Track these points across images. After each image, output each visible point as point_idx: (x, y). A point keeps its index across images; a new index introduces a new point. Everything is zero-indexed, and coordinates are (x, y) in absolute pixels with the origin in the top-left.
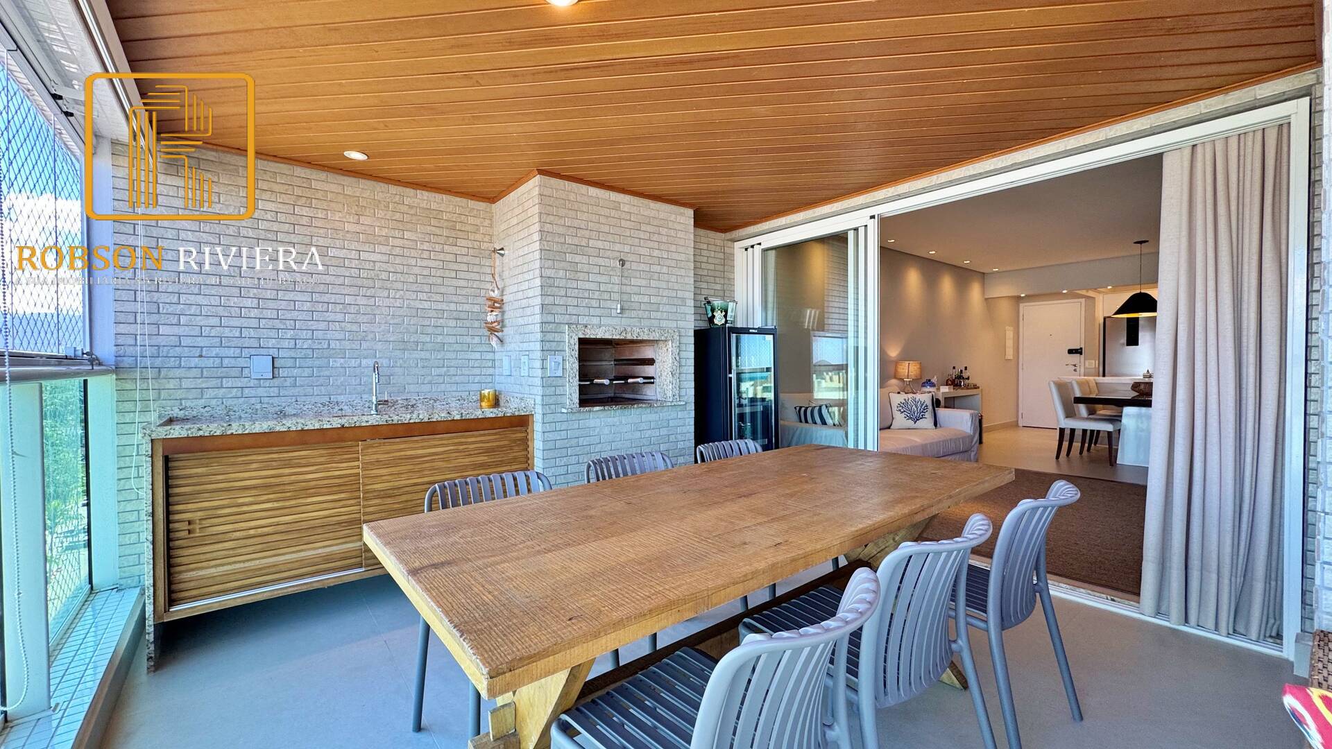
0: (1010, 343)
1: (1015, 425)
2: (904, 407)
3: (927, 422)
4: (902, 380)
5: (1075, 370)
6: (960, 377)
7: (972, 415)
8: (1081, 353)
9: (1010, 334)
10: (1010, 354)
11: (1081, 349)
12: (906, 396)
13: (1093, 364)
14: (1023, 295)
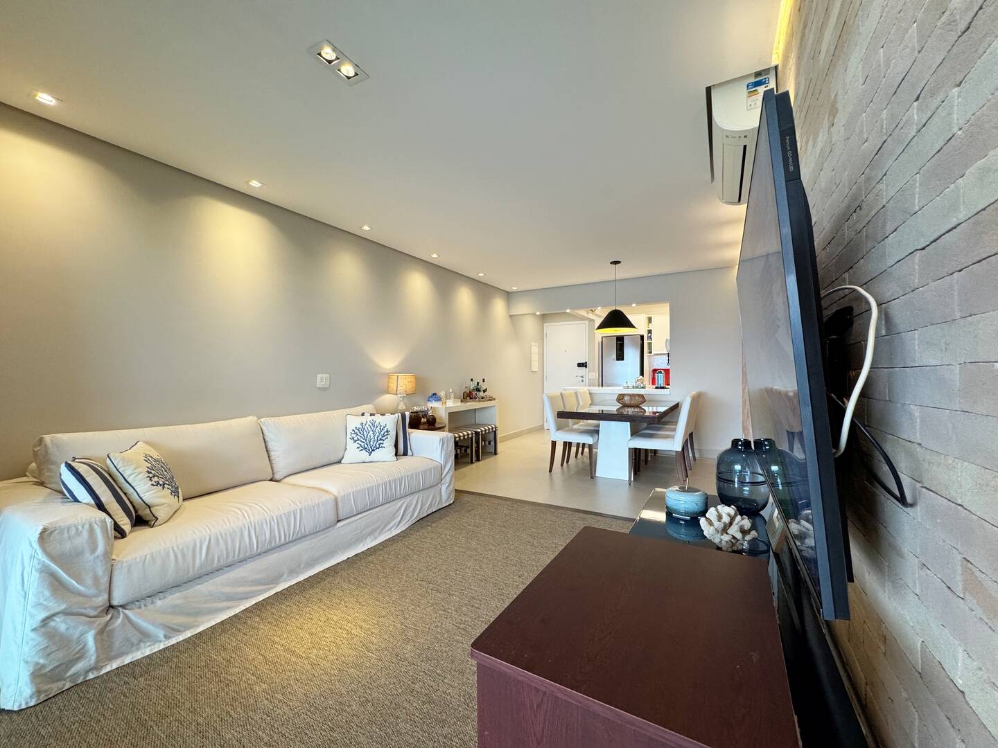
0: (535, 358)
3: (386, 452)
5: (582, 381)
6: (476, 389)
8: (586, 367)
9: (535, 350)
10: (535, 367)
11: (586, 362)
13: (595, 375)
14: (538, 314)
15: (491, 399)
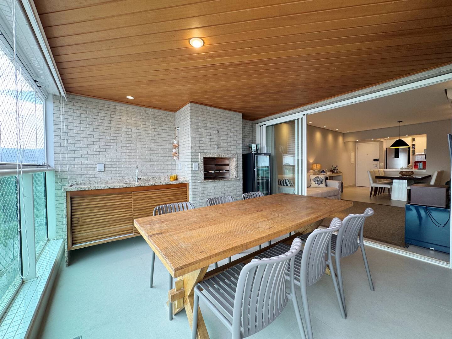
0: (353, 158)
1: (354, 186)
2: (315, 180)
3: (323, 185)
4: (314, 170)
5: (376, 167)
6: (335, 169)
7: (339, 182)
8: (378, 161)
9: (353, 154)
10: (353, 161)
11: (378, 159)
12: (316, 176)
13: (383, 164)
14: (357, 141)
15: (340, 173)
